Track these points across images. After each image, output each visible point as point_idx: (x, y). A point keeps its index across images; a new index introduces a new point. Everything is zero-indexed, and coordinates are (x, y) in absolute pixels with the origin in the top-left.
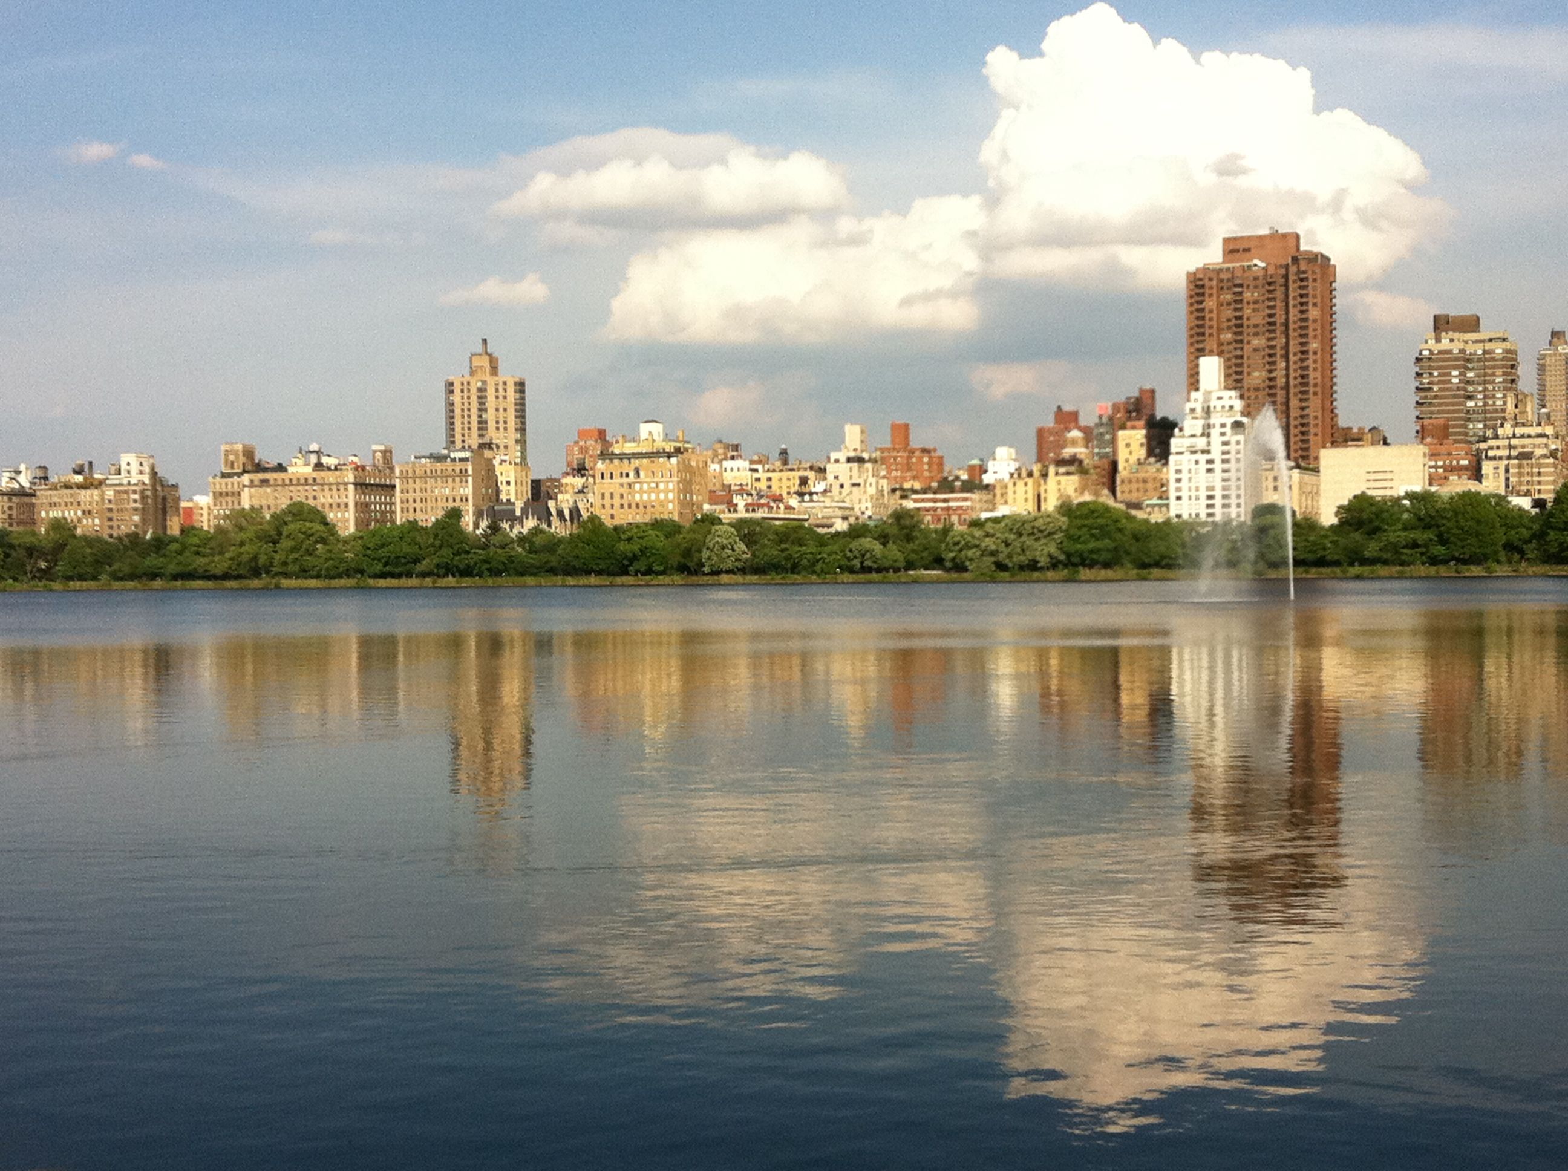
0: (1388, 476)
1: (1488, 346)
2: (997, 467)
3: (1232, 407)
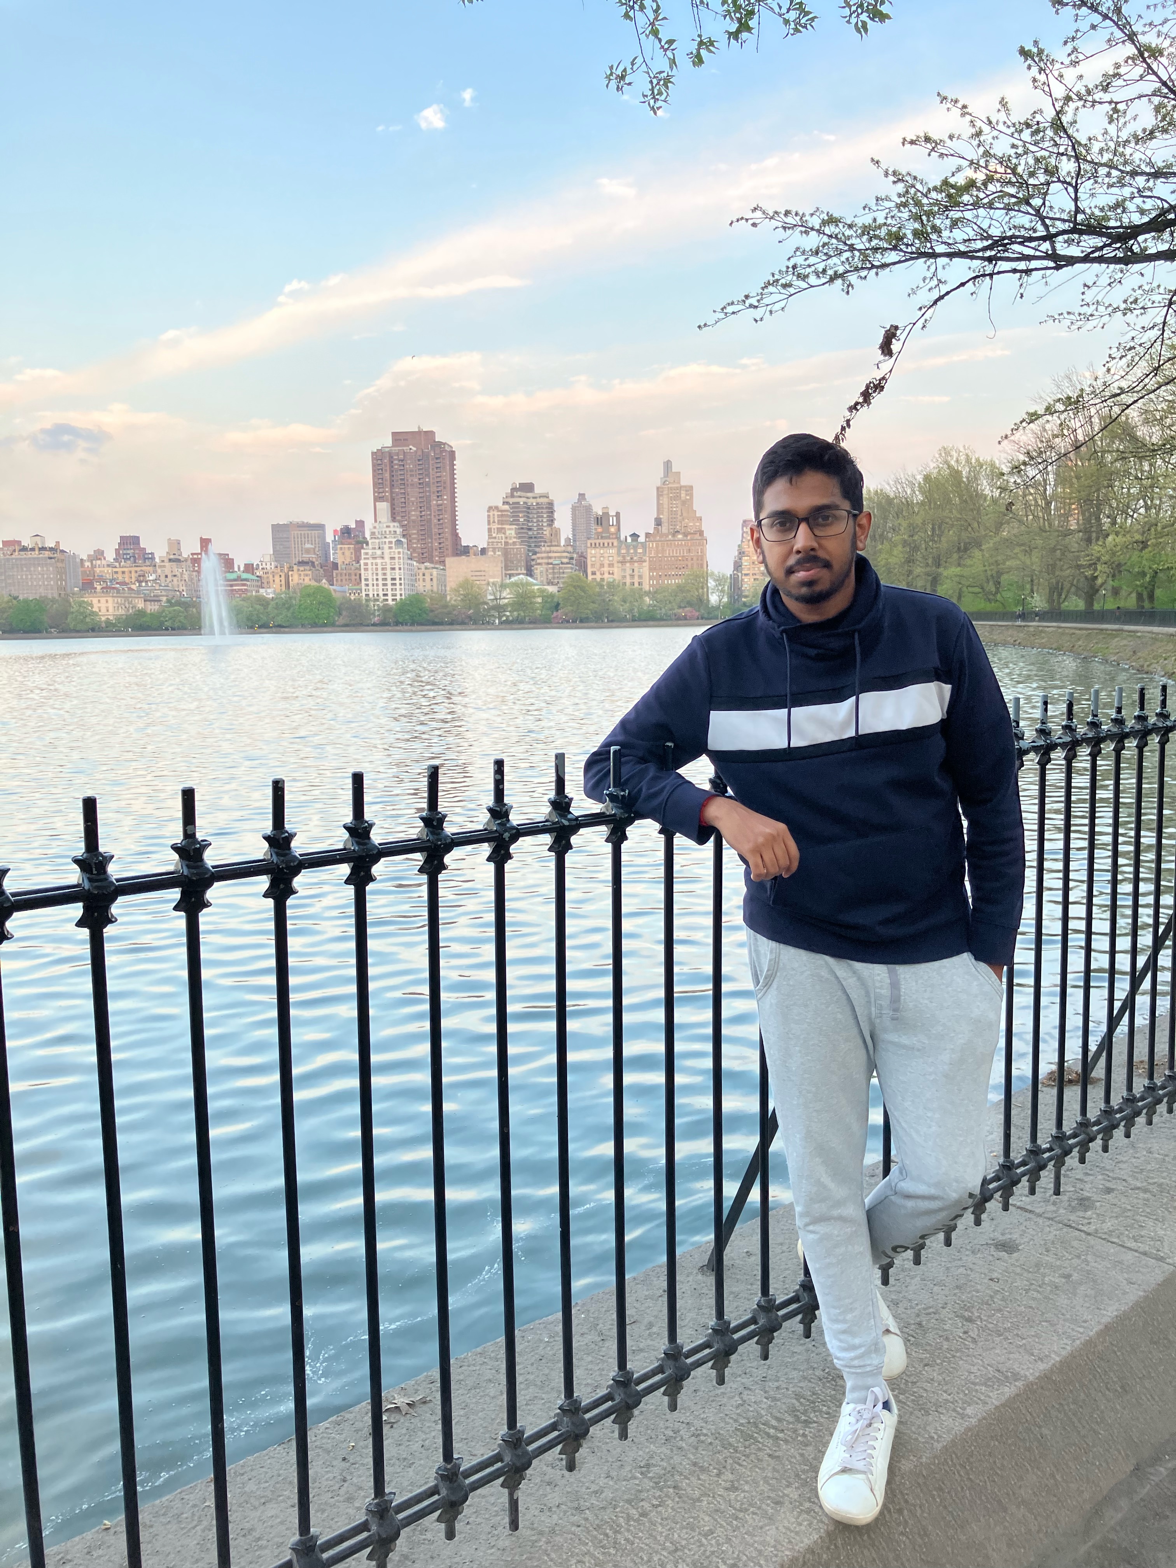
0: (483, 573)
1: (539, 500)
2: (264, 566)
3: (395, 532)
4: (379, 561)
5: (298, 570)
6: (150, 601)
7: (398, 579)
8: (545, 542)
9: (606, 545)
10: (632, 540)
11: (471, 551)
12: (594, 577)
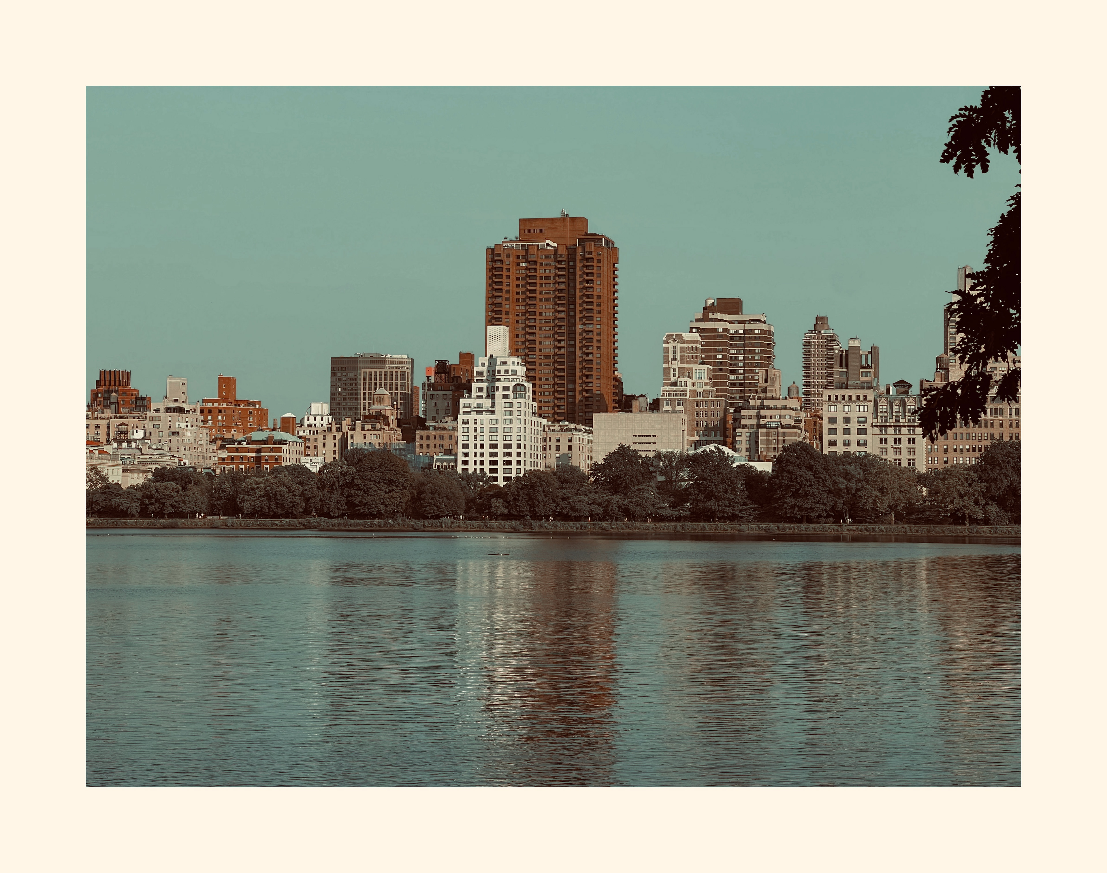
0: (651, 440)
1: (749, 327)
2: (312, 421)
3: (514, 372)
4: (486, 417)
5: (363, 429)
6: (133, 471)
7: (514, 446)
8: (756, 392)
9: (854, 398)
10: (899, 393)
11: (635, 404)
12: (833, 449)
